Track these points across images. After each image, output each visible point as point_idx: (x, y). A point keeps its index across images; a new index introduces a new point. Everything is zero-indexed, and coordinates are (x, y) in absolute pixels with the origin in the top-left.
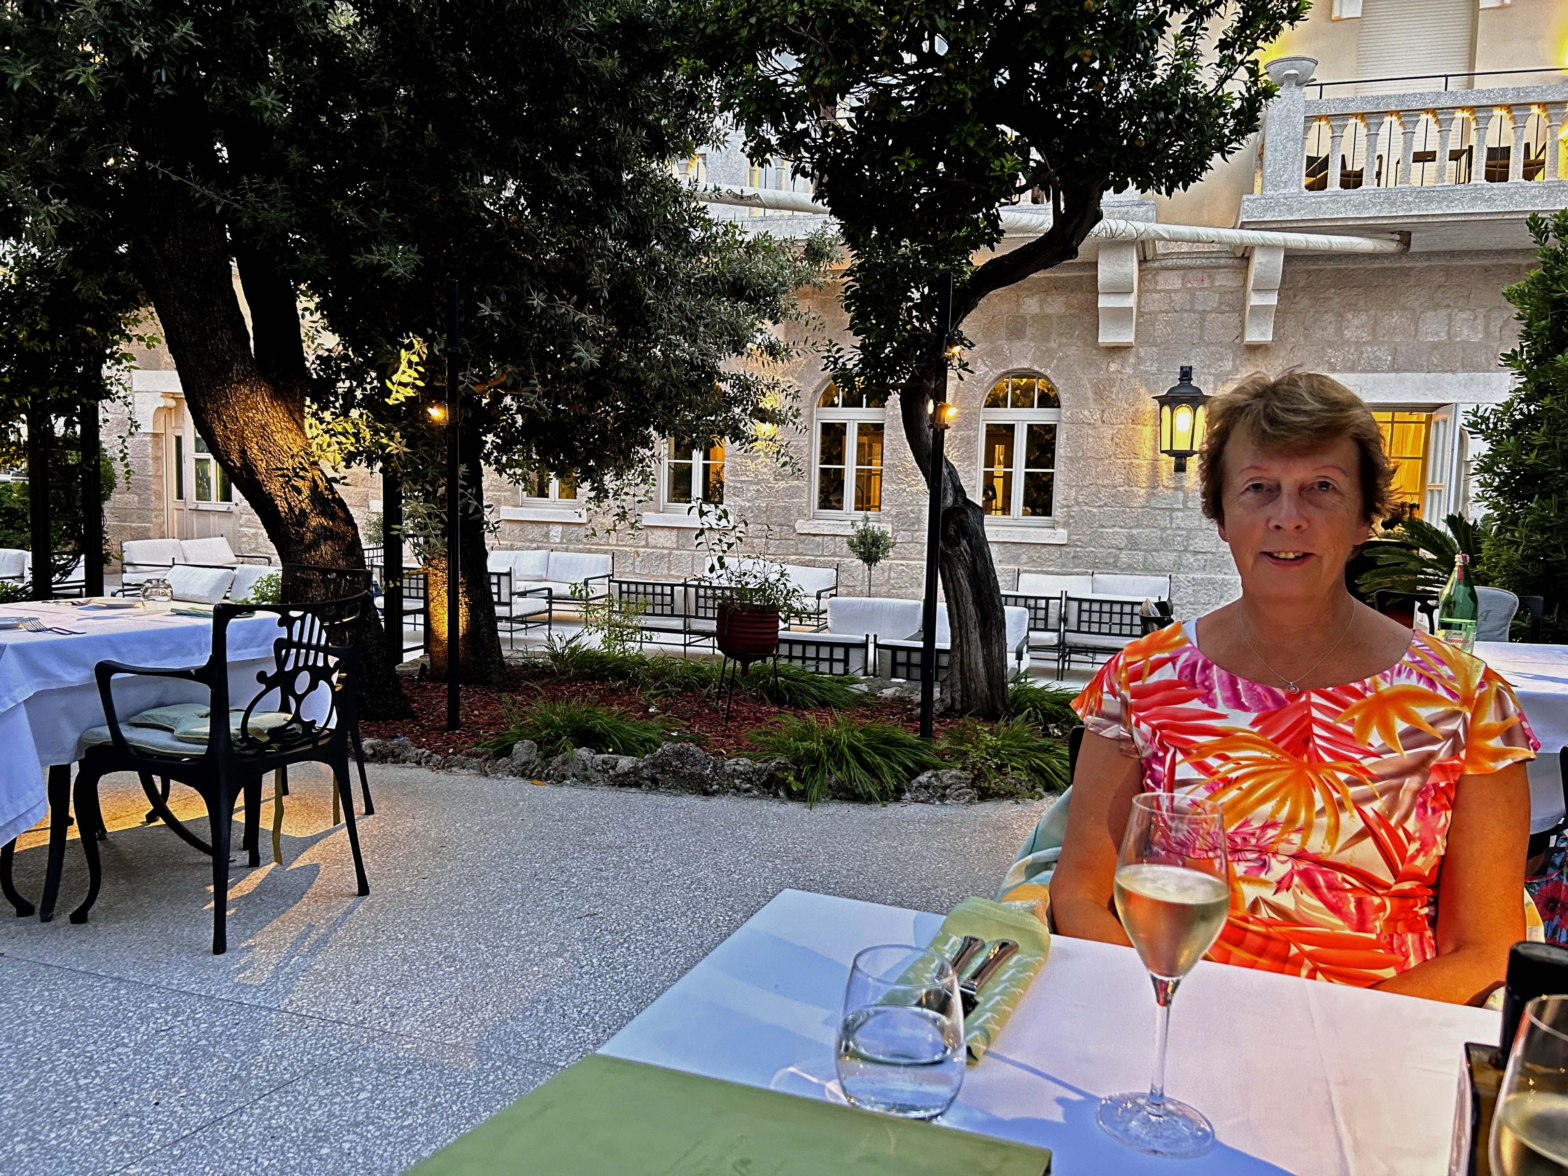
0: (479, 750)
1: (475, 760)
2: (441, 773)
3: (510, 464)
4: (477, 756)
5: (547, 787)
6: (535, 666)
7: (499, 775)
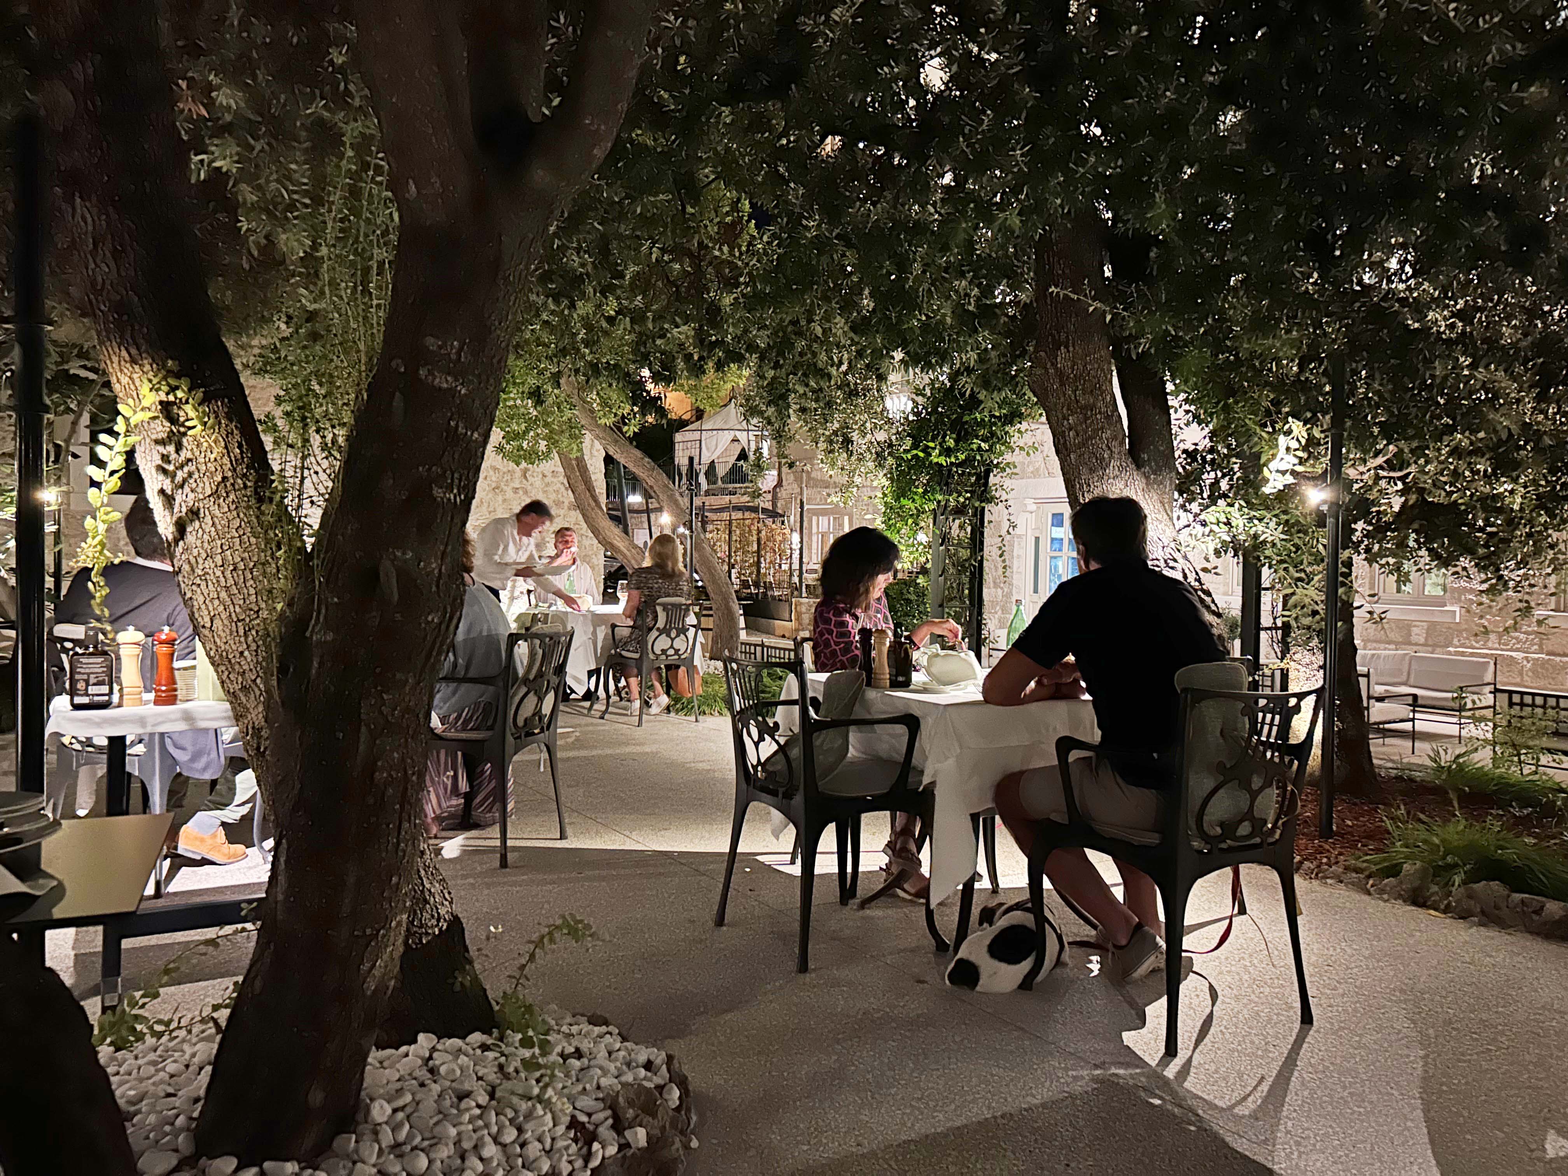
0: (1360, 865)
1: (1354, 875)
2: (1315, 883)
3: (1381, 554)
4: (1357, 870)
5: (1448, 921)
6: (1411, 780)
7: (1386, 896)
